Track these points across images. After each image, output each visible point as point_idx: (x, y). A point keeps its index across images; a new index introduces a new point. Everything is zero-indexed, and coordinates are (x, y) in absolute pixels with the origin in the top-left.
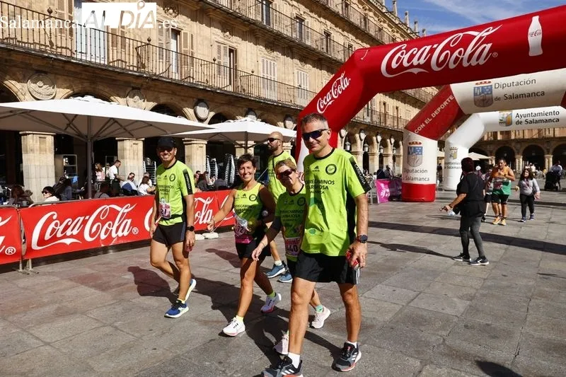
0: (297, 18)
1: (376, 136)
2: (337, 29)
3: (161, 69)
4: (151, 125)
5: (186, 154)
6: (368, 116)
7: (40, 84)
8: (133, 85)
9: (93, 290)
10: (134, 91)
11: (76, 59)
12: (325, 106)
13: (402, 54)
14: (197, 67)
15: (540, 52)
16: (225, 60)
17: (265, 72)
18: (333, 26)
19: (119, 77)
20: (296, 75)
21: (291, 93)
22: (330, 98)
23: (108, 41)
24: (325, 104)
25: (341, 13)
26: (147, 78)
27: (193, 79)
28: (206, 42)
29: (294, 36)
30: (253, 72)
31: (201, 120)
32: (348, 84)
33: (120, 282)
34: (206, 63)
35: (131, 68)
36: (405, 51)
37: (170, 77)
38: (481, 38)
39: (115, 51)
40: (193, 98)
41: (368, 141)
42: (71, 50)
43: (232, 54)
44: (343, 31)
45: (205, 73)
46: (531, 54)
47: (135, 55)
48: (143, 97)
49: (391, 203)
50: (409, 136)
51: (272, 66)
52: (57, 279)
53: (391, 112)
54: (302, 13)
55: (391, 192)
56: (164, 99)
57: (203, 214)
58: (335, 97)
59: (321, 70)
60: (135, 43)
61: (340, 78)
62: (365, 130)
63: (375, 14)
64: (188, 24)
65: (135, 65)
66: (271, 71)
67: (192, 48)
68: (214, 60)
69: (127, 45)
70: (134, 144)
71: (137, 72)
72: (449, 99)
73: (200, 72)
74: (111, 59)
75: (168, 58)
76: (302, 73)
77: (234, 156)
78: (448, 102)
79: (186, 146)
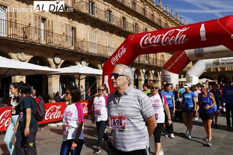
0: (108, 10)
1: (151, 71)
2: (129, 16)
3: (36, 39)
5: (49, 82)
6: (147, 60)
8: (21, 47)
10: (21, 50)
12: (115, 61)
13: (149, 38)
14: (55, 37)
15: (205, 39)
16: (70, 33)
17: (91, 39)
18: (127, 14)
19: (13, 43)
20: (107, 40)
21: (105, 49)
23: (8, 25)
24: (115, 60)
25: (131, 7)
26: (28, 43)
27: (53, 43)
28: (59, 25)
29: (106, 20)
30: (84, 39)
31: (57, 65)
34: (59, 35)
35: (20, 39)
36: (150, 37)
37: (41, 43)
38: (182, 32)
39: (12, 30)
40: (53, 53)
41: (147, 74)
43: (73, 30)
44: (132, 16)
45: (59, 40)
46: (202, 40)
47: (22, 31)
48: (26, 53)
50: (164, 72)
51: (95, 36)
53: (159, 58)
54: (110, 8)
56: (37, 54)
58: (120, 57)
59: (121, 37)
60: (22, 26)
61: (122, 48)
62: (145, 68)
63: (150, 7)
64: (50, 15)
65: (22, 36)
66: (94, 38)
67: (52, 28)
68: (64, 34)
69: (18, 27)
70: (21, 77)
71: (23, 41)
72: (183, 54)
73: (56, 40)
74: (9, 34)
75: (40, 34)
76: (111, 39)
77: (75, 83)
78: (182, 55)
79: (49, 78)
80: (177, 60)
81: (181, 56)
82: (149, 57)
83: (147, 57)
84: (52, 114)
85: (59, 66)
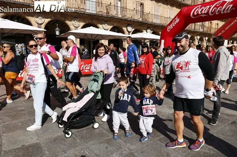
3: (115, 14)
7: (76, 21)
8: (105, 20)
10: (105, 22)
11: (87, 12)
12: (170, 29)
13: (199, 9)
14: (128, 12)
16: (139, 8)
17: (155, 12)
19: (100, 18)
20: (168, 12)
21: (166, 20)
22: (172, 26)
23: (97, 5)
26: (110, 17)
27: (126, 16)
28: (131, 2)
30: (150, 13)
31: (129, 32)
34: (131, 10)
35: (104, 14)
36: (200, 8)
37: (118, 16)
38: (229, 2)
39: (99, 8)
40: (126, 24)
42: (85, 9)
43: (142, 5)
45: (131, 14)
47: (106, 9)
48: (109, 24)
51: (158, 9)
53: (214, 26)
56: (115, 25)
58: (174, 26)
60: (106, 5)
61: (176, 18)
65: (106, 12)
66: (157, 11)
67: (126, 5)
68: (134, 9)
69: (103, 5)
71: (106, 15)
72: (235, 22)
73: (129, 14)
74: (98, 11)
75: (117, 9)
76: (171, 11)
79: (123, 42)
81: (232, 23)
82: (204, 26)
83: (202, 25)
85: (131, 33)
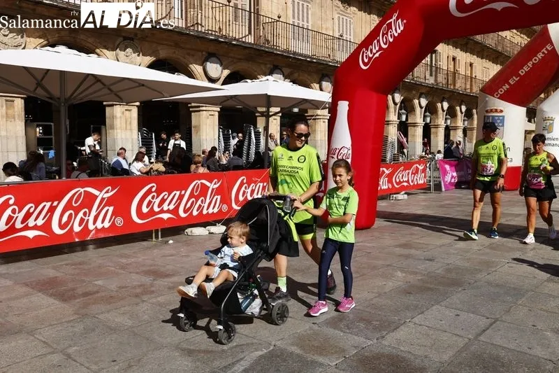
1: (441, 102)
3: (160, 13)
4: (143, 85)
6: (431, 75)
7: (5, 31)
8: (123, 34)
9: (51, 300)
10: (127, 42)
12: (370, 59)
14: (207, 11)
16: (243, 2)
17: (296, 17)
20: (336, 21)
21: (330, 45)
22: (377, 48)
24: (371, 56)
27: (202, 26)
30: (279, 17)
31: (212, 81)
32: (402, 28)
33: (90, 289)
34: (221, 5)
40: (202, 51)
41: (431, 109)
45: (218, 19)
48: (138, 50)
49: (458, 191)
50: (487, 101)
51: (305, 10)
52: (9, 283)
53: (462, 70)
55: (459, 177)
56: (164, 53)
57: (208, 201)
58: (384, 47)
59: (369, 14)
61: (392, 20)
62: (426, 95)
66: (303, 16)
68: (229, 1)
70: (126, 110)
72: (547, 49)
73: (211, 17)
76: (345, 18)
77: (255, 127)
78: (543, 53)
79: (193, 114)
80: (526, 69)
81: (540, 55)
82: (437, 68)
83: (431, 66)
84: (199, 202)
